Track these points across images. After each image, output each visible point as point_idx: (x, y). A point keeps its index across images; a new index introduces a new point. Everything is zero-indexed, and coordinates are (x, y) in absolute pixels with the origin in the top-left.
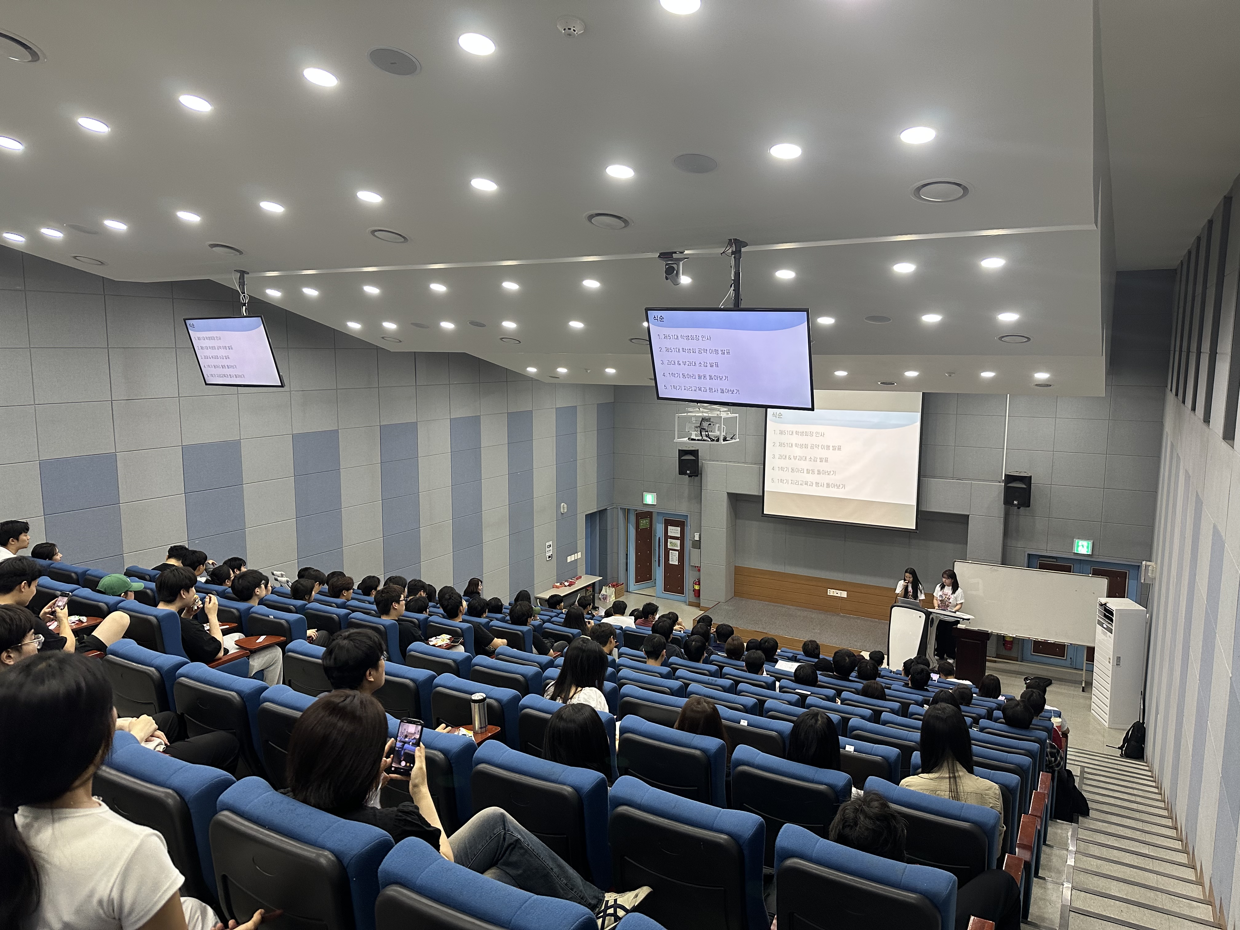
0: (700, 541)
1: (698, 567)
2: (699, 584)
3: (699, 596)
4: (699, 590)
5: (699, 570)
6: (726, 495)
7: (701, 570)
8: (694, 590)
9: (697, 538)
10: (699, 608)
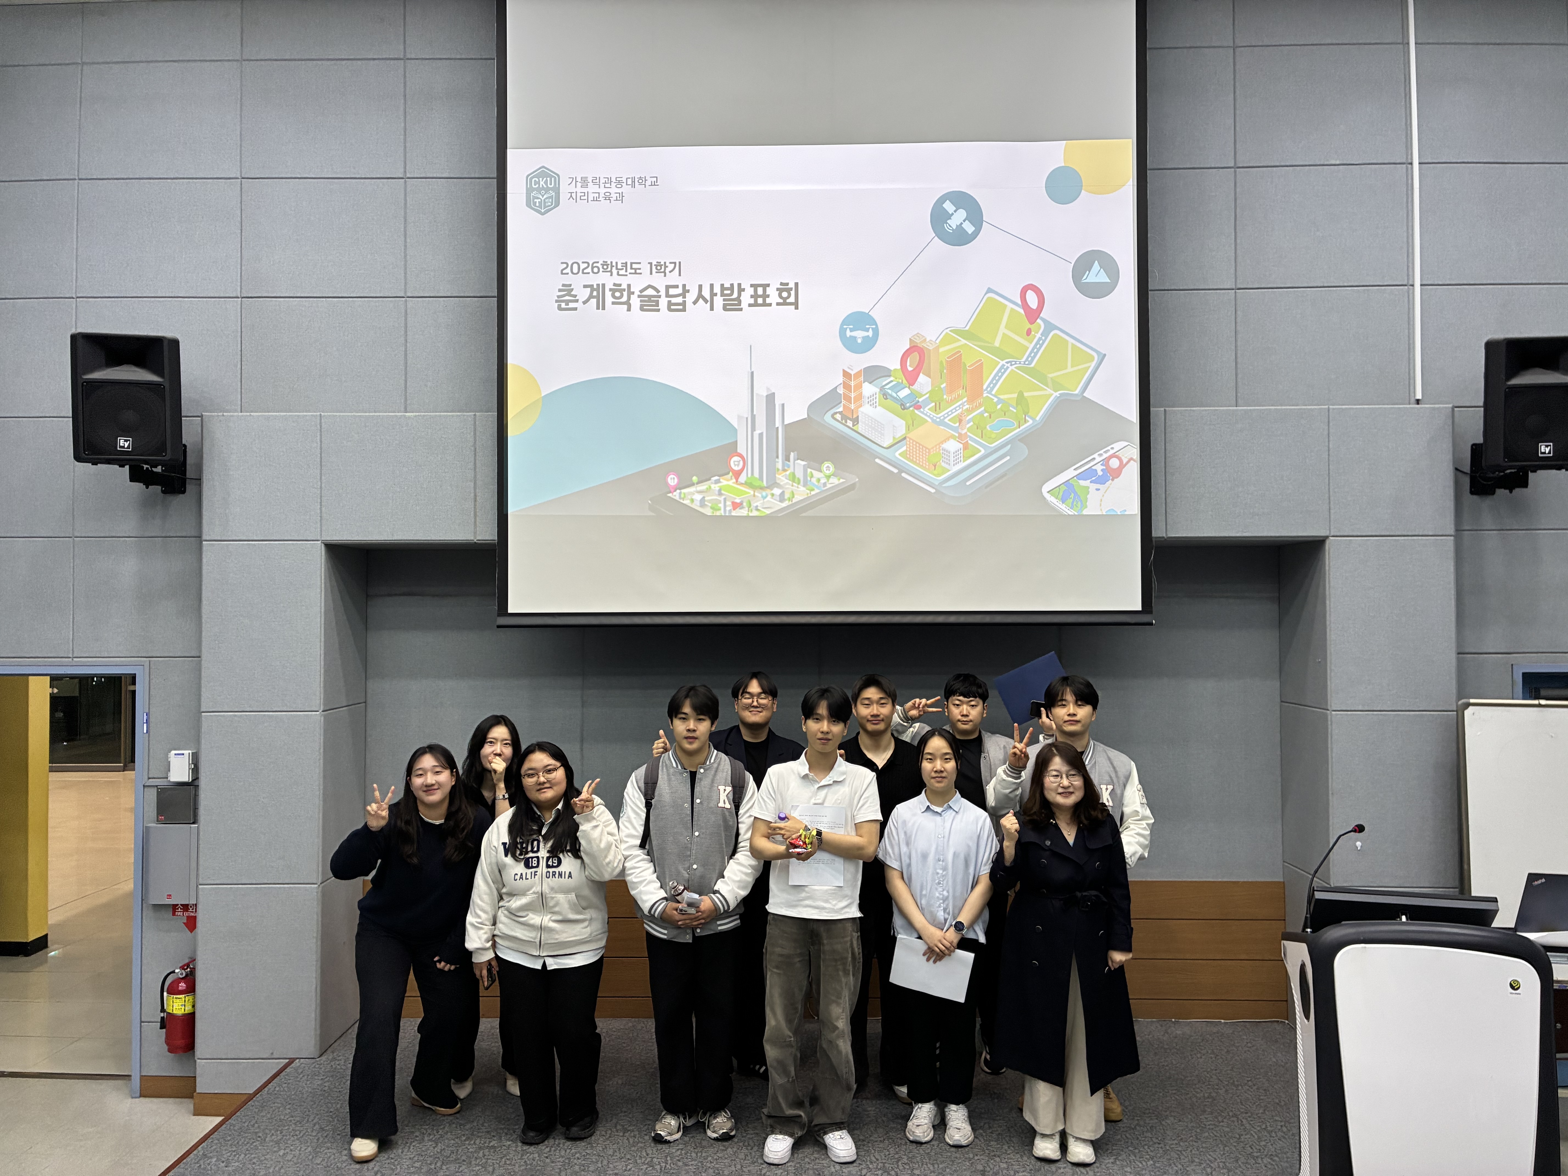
0: (192, 785)
1: (186, 907)
2: (191, 989)
3: (190, 1046)
4: (190, 1019)
5: (191, 924)
6: (318, 559)
7: (199, 924)
8: (167, 1022)
9: (179, 772)
10: (189, 1104)
